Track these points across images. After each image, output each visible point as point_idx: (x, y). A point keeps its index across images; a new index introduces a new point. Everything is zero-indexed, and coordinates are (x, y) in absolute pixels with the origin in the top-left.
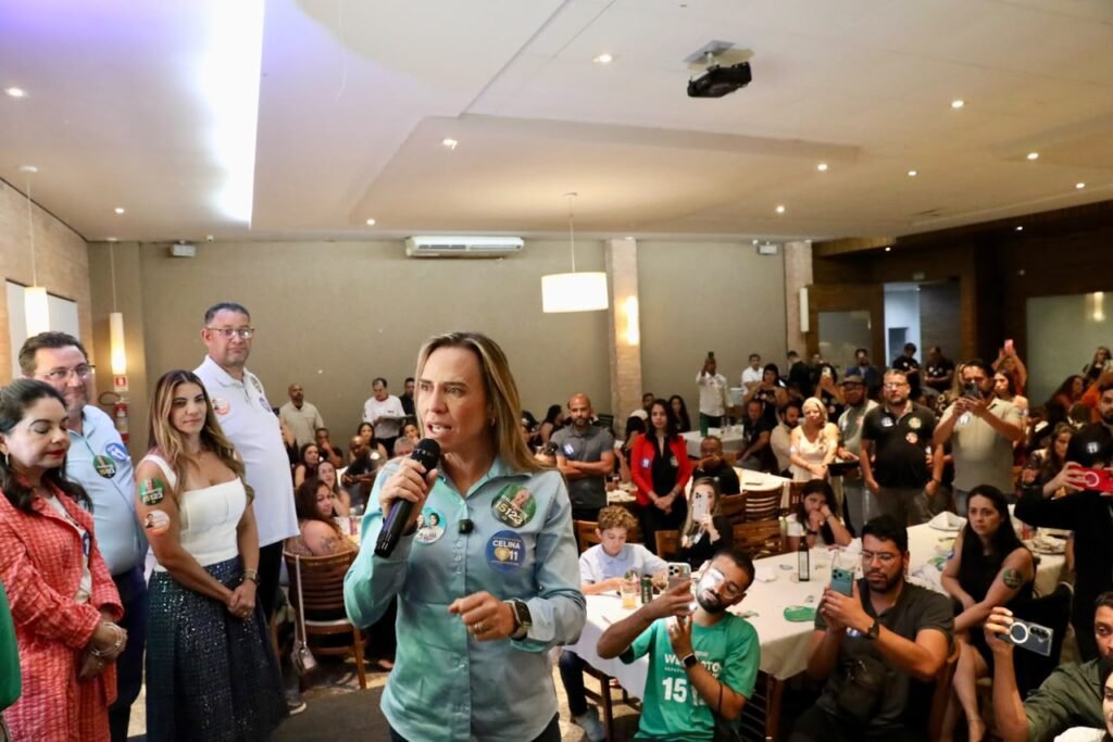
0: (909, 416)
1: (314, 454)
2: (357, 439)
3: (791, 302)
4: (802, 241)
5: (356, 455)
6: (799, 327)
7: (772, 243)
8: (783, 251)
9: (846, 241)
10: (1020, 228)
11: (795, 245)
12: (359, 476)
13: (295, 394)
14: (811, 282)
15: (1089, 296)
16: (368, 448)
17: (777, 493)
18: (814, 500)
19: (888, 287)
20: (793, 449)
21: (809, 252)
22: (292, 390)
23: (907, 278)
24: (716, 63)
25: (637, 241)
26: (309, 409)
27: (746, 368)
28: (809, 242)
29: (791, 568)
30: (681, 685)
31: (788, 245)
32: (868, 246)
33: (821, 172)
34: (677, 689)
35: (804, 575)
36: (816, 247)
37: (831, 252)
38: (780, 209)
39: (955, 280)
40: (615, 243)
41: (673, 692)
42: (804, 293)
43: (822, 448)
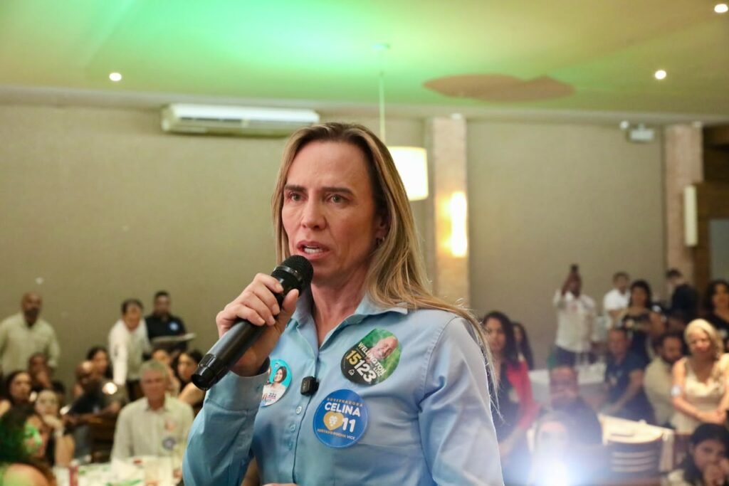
2: (87, 366)
3: (673, 205)
4: (688, 123)
5: (84, 386)
6: (682, 238)
7: (648, 126)
8: (662, 138)
11: (679, 130)
12: (86, 417)
13: (29, 306)
14: (699, 176)
16: (101, 378)
20: (676, 391)
21: (697, 139)
22: (27, 300)
25: (469, 121)
26: (44, 329)
28: (698, 125)
31: (668, 130)
36: (709, 135)
38: (661, 75)
40: (438, 123)
42: (690, 195)
43: (717, 389)
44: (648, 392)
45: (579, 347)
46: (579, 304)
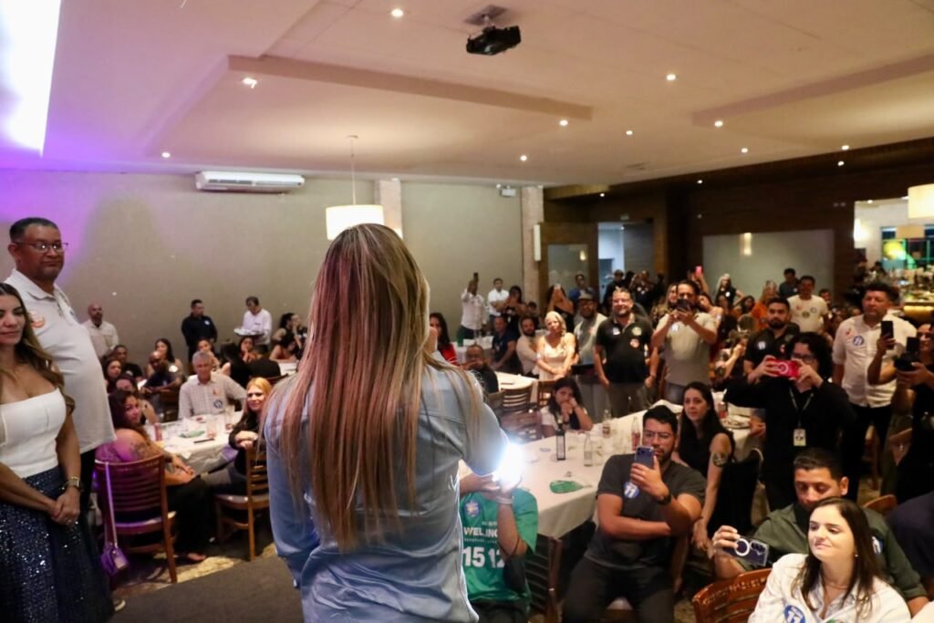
0: (632, 326)
1: (117, 369)
2: (156, 354)
3: (527, 235)
4: (535, 186)
5: (154, 368)
6: (533, 256)
7: (512, 187)
8: (520, 194)
9: (571, 187)
10: (700, 182)
11: (530, 189)
12: (158, 388)
13: (94, 313)
14: (542, 220)
15: (741, 236)
16: (167, 362)
17: (528, 390)
18: (564, 393)
19: (602, 226)
20: (539, 356)
21: (541, 195)
22: (91, 309)
23: (615, 219)
24: (493, 25)
25: (402, 182)
26: (107, 327)
27: (490, 290)
28: (541, 187)
29: (549, 450)
30: (479, 553)
31: (524, 189)
32: (588, 192)
33: (563, 127)
34: (476, 556)
35: (561, 455)
36: (546, 191)
37: (559, 195)
38: (524, 158)
39: (650, 221)
40: (383, 184)
41: (472, 559)
42: (537, 229)
43: (562, 353)
44: (519, 355)
45: (474, 327)
46: (476, 300)
